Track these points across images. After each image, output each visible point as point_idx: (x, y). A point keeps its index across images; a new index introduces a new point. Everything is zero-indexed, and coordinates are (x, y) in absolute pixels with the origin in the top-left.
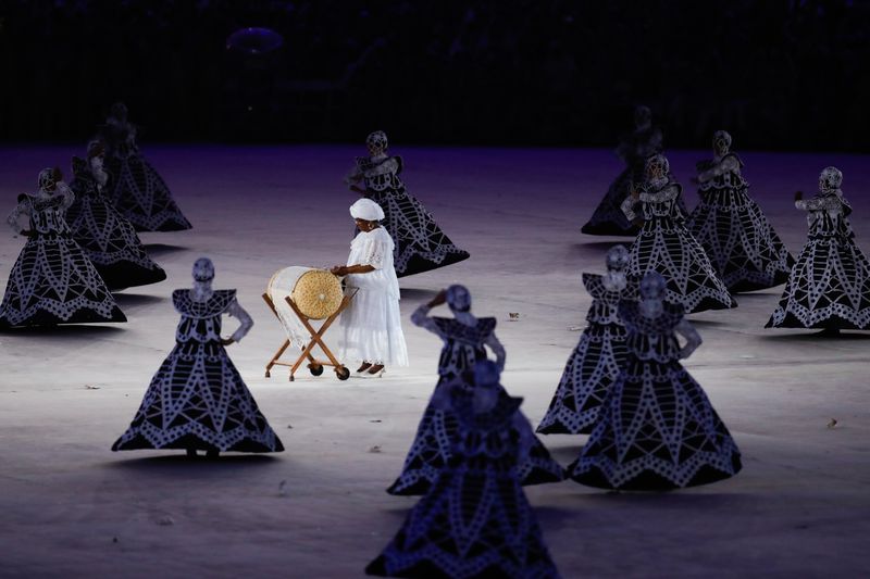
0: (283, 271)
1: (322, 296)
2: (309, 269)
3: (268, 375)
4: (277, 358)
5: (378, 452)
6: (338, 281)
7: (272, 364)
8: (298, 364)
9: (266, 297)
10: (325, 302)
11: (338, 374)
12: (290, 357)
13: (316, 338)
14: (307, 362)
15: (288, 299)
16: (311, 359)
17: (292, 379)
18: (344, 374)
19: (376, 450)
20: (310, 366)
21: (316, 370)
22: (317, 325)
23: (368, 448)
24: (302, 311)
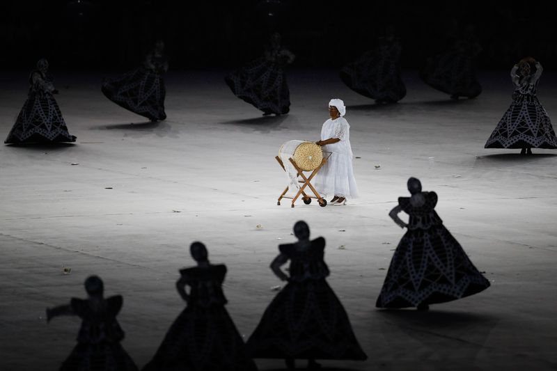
0: (288, 143)
1: (310, 158)
2: (303, 142)
3: (279, 204)
4: (284, 194)
5: (343, 249)
6: (319, 149)
7: (281, 197)
8: (296, 197)
9: (277, 158)
10: (312, 160)
11: (320, 203)
12: (292, 193)
13: (306, 182)
14: (301, 196)
15: (291, 159)
16: (304, 194)
17: (293, 206)
18: (323, 203)
19: (342, 248)
20: (303, 199)
21: (307, 201)
22: (307, 175)
23: (337, 247)
24: (299, 166)
